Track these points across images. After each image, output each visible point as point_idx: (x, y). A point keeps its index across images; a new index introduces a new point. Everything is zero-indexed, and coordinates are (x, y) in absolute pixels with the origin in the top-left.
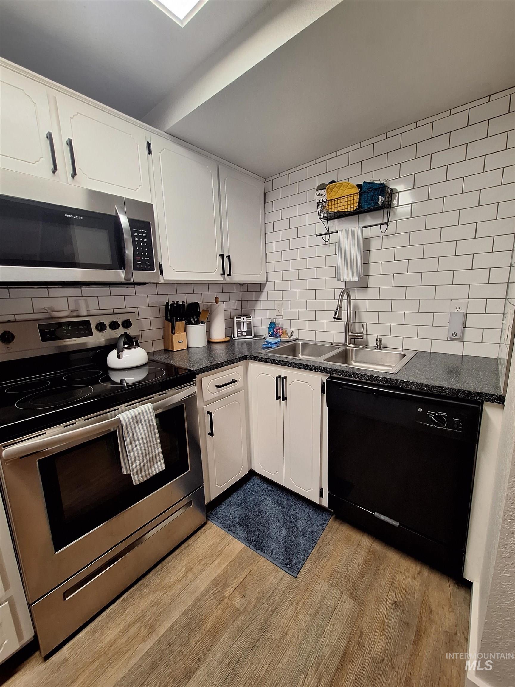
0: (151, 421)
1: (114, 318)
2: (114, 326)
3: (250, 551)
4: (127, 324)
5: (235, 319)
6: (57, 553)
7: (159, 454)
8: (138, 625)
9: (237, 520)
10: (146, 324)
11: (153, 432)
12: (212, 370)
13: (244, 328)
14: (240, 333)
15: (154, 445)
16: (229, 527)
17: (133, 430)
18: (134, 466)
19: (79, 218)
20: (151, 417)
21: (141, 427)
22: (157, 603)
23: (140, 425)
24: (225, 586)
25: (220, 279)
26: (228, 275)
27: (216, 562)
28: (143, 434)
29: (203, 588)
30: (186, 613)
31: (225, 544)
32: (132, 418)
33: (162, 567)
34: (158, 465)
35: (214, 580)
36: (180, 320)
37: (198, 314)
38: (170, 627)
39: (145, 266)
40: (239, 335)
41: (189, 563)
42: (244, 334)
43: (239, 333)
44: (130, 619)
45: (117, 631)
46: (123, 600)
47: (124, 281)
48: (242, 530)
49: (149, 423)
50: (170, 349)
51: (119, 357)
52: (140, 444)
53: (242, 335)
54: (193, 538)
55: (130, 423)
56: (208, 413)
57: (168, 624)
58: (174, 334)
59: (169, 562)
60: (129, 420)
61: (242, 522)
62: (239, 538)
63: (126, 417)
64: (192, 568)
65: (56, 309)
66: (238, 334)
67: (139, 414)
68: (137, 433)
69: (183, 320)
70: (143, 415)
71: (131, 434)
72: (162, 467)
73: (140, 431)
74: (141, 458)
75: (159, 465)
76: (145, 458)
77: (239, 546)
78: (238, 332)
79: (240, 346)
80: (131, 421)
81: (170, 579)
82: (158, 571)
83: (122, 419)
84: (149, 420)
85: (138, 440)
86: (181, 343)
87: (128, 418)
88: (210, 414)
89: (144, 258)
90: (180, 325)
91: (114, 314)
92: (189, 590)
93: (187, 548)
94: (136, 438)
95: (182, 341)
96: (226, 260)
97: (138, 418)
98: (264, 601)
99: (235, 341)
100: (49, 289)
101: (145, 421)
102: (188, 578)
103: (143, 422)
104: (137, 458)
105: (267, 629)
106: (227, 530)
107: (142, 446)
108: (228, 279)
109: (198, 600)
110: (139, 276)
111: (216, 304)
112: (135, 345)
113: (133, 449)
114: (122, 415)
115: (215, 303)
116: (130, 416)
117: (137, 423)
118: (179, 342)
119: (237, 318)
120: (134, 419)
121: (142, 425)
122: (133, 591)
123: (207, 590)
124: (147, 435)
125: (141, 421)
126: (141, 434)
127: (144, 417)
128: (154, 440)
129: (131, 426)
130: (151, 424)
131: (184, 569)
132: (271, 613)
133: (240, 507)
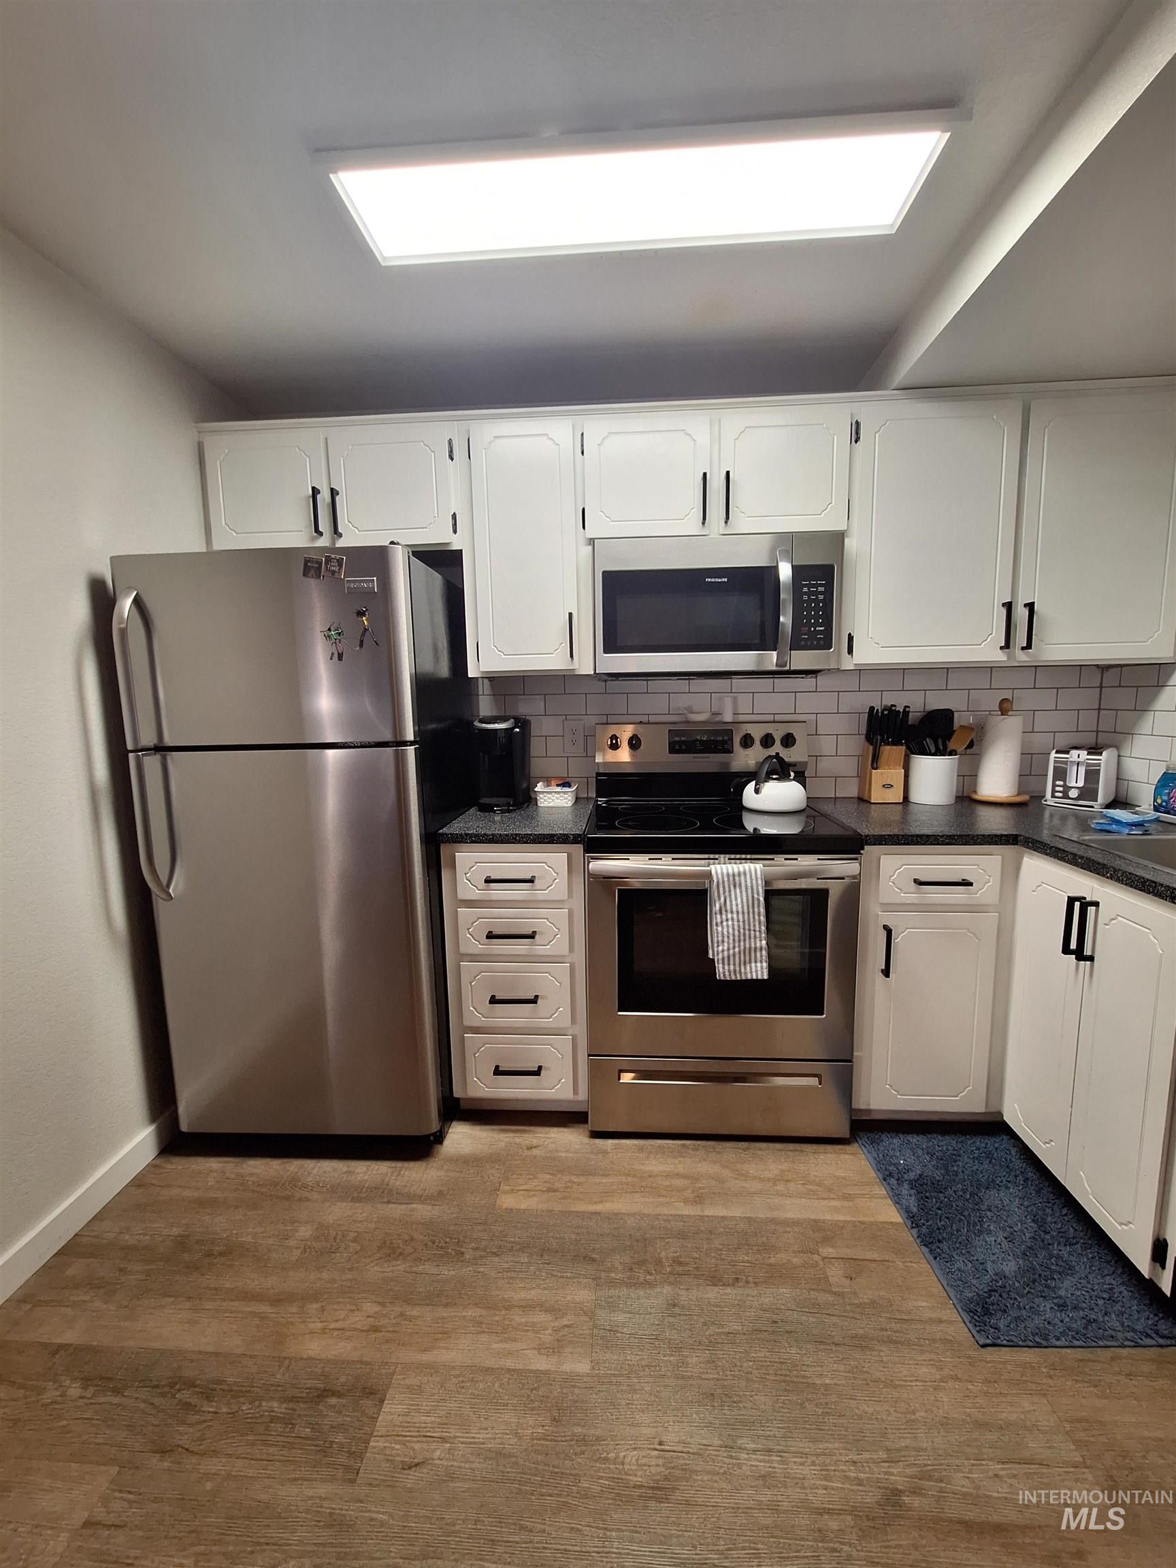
0: (755, 892)
1: (769, 729)
2: (767, 741)
3: (908, 1237)
4: (788, 741)
5: (1053, 755)
6: (620, 1013)
7: (761, 949)
8: (687, 1182)
9: (912, 1175)
10: (827, 745)
11: (756, 910)
12: (908, 844)
13: (1077, 780)
14: (1061, 789)
15: (755, 931)
16: (889, 1175)
17: (727, 894)
18: (720, 948)
19: (723, 580)
20: (757, 885)
21: (738, 894)
22: (721, 1180)
23: (738, 891)
24: (827, 1240)
25: (1000, 657)
26: (1023, 648)
27: (833, 1203)
28: (740, 906)
29: (790, 1215)
30: (750, 1220)
31: (864, 1192)
32: (728, 875)
33: (748, 1149)
34: (756, 967)
35: (815, 1221)
36: (894, 744)
37: (948, 733)
38: (722, 1217)
39: (815, 643)
40: (1057, 794)
41: (788, 1171)
42: (1073, 793)
43: (1057, 789)
44: (681, 1169)
45: (661, 1168)
46: (684, 1145)
47: (774, 668)
48: (911, 1196)
49: (753, 893)
50: (866, 798)
51: (757, 791)
52: (732, 919)
53: (1066, 796)
54: (814, 1147)
55: (723, 882)
56: (885, 927)
57: (720, 1212)
58: (876, 769)
59: (760, 1149)
60: (723, 878)
61: (921, 1185)
62: (897, 1202)
63: (719, 871)
64: (788, 1181)
65: (695, 709)
66: (1054, 791)
67: (739, 875)
68: (731, 901)
69: (902, 745)
70: (745, 878)
71: (722, 899)
72: (762, 973)
73: (736, 899)
74: (731, 941)
75: (759, 969)
76: (737, 945)
77: (890, 1214)
78: (1054, 786)
79: (1056, 821)
80: (726, 879)
81: (751, 1168)
82: (740, 1148)
83: (713, 872)
84: (752, 889)
85: (732, 912)
86: (887, 790)
87: (722, 874)
88: (889, 932)
89: (815, 629)
90: (893, 752)
91: (774, 722)
92: (769, 1200)
93: (797, 1153)
94: (728, 907)
95: (892, 786)
96: (1020, 614)
97: (737, 878)
98: (884, 1315)
99: (1045, 808)
100: (691, 681)
101: (746, 889)
102: (776, 1187)
103: (743, 889)
104: (726, 939)
105: (863, 1348)
106: (881, 1176)
107: (736, 923)
108: (1022, 657)
109: (773, 1221)
110: (801, 659)
111: (1002, 715)
112: (792, 778)
113: (722, 922)
114: (716, 868)
115: (1000, 713)
116: (725, 871)
117: (735, 886)
118: (884, 786)
119: (1057, 752)
120: (731, 878)
121: (741, 892)
122: (699, 1145)
123: (796, 1223)
124: (746, 911)
125: (740, 885)
126: (737, 905)
127: (746, 881)
128: (757, 924)
129: (724, 887)
130: (756, 896)
131: (776, 1172)
132: (886, 1339)
133: (934, 1163)
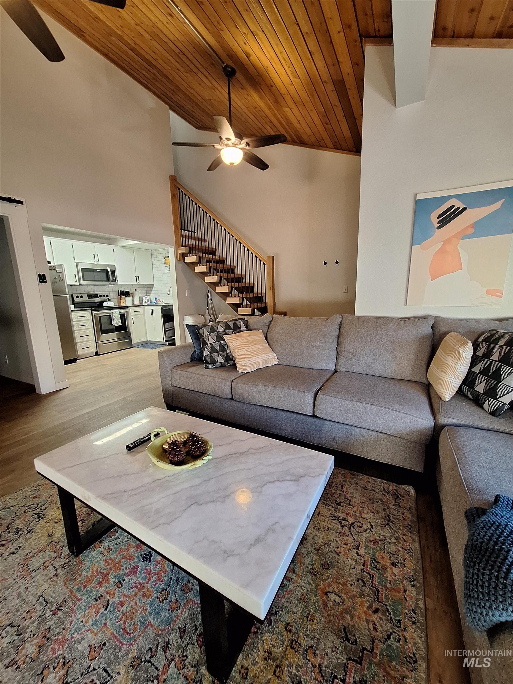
2: (104, 296)
4: (107, 296)
10: (113, 296)
25: (136, 283)
37: (129, 295)
39: (114, 280)
47: (108, 284)
50: (120, 302)
56: (132, 318)
90: (123, 297)
91: (105, 293)
96: (137, 278)
108: (138, 283)
110: (113, 283)
115: (135, 291)
118: (123, 303)
